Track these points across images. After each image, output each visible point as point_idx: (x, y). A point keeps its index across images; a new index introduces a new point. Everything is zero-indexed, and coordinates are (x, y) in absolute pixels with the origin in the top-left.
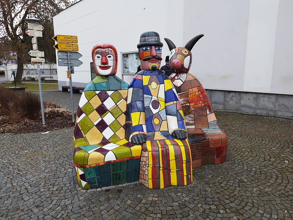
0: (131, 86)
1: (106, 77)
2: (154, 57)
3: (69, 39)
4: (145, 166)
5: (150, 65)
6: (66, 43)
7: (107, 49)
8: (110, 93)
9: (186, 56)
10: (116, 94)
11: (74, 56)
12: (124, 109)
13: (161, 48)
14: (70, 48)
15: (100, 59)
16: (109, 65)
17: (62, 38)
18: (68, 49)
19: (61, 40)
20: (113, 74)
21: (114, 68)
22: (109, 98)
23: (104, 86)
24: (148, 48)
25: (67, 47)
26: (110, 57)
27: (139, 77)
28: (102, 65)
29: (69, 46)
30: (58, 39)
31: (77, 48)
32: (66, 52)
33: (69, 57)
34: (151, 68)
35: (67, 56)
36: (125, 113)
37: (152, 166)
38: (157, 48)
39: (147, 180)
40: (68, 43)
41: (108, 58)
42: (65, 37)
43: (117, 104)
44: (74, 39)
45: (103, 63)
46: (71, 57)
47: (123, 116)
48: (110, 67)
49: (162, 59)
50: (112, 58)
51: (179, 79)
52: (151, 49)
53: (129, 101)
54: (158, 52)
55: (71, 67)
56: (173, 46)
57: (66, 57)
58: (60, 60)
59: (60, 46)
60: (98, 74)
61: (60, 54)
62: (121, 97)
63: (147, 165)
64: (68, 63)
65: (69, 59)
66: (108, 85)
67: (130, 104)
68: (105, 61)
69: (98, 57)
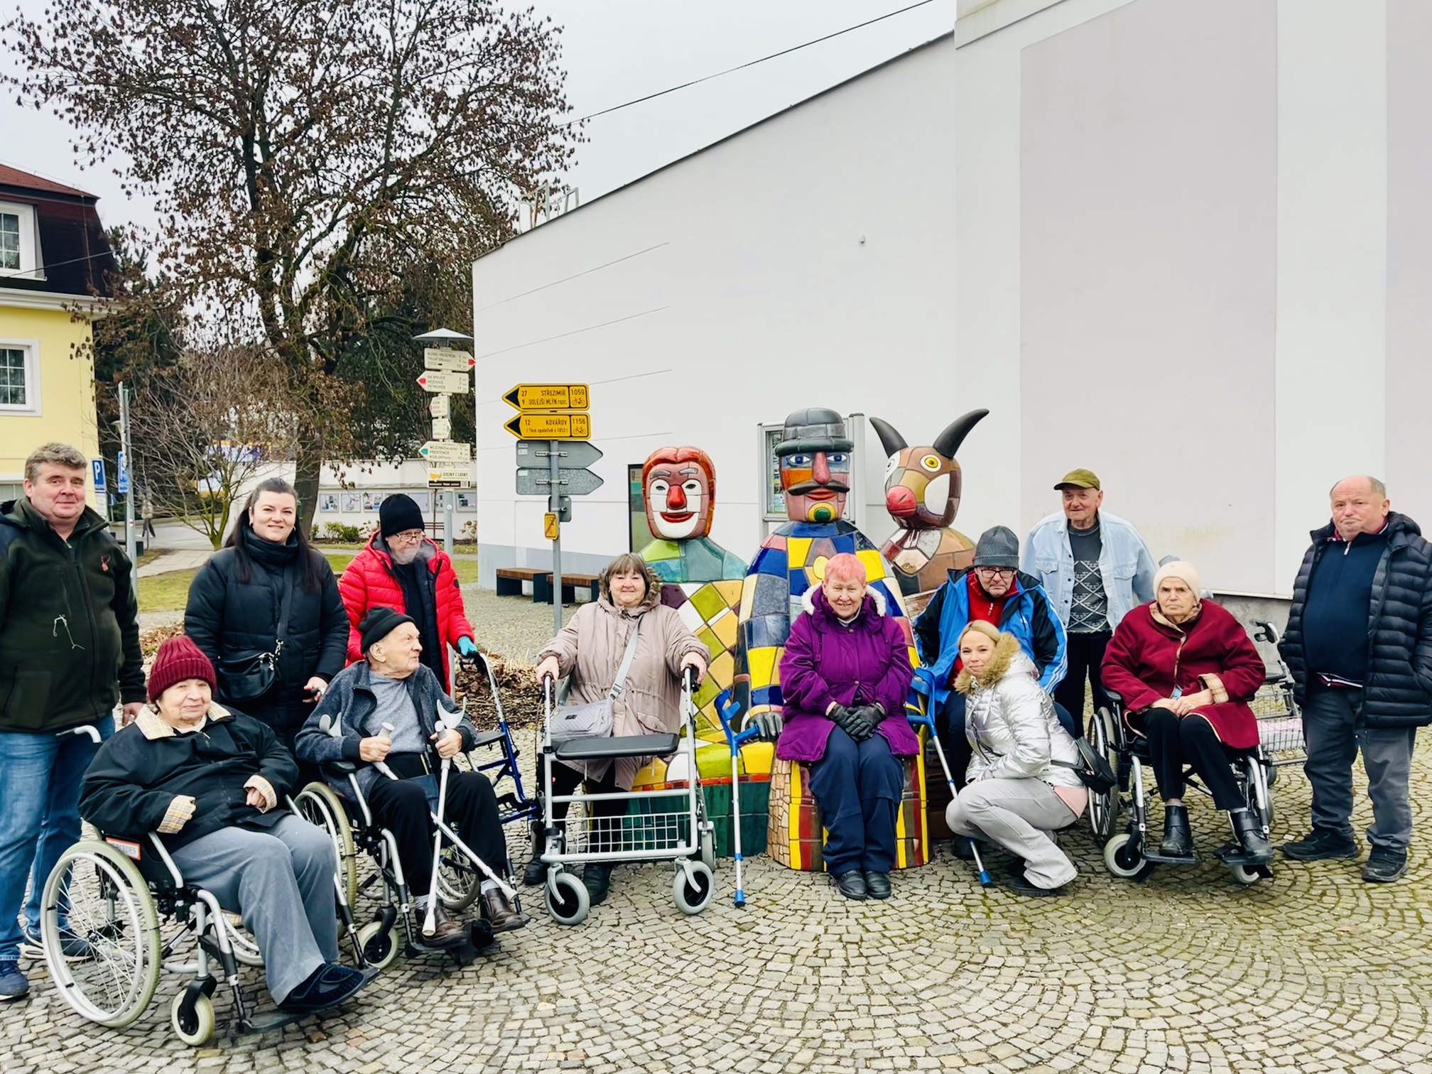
0: (754, 569)
1: (682, 542)
2: (822, 484)
3: (559, 398)
4: (780, 802)
5: (811, 508)
6: (548, 412)
7: (685, 464)
8: (688, 589)
9: (931, 477)
10: (708, 594)
11: (574, 456)
12: (731, 640)
13: (844, 458)
14: (560, 430)
15: (666, 492)
16: (689, 508)
17: (536, 394)
18: (555, 433)
19: (532, 402)
20: (701, 535)
21: (705, 516)
22: (688, 602)
23: (674, 568)
24: (805, 459)
25: (550, 427)
26: (691, 486)
27: (777, 544)
28: (670, 511)
29: (559, 422)
30: (520, 397)
31: (585, 427)
32: (547, 443)
33: (554, 460)
34: (812, 518)
35: (549, 456)
36: (731, 652)
37: (799, 801)
38: (832, 458)
39: (786, 842)
40: (554, 411)
41: (687, 491)
42: (547, 389)
43: (710, 623)
44: (578, 397)
45: (673, 505)
46: (563, 463)
47: (728, 662)
48: (690, 515)
49: (848, 490)
50: (698, 489)
51: (916, 547)
52: (814, 458)
53: (745, 616)
54: (833, 469)
55: (561, 497)
56: (896, 443)
57: (544, 462)
58: (524, 473)
59: (528, 423)
60: (656, 535)
61: (524, 452)
62: (719, 605)
63: (787, 799)
64: (550, 484)
65: (555, 467)
66: (686, 565)
67: (750, 624)
68: (677, 500)
69: (660, 488)
